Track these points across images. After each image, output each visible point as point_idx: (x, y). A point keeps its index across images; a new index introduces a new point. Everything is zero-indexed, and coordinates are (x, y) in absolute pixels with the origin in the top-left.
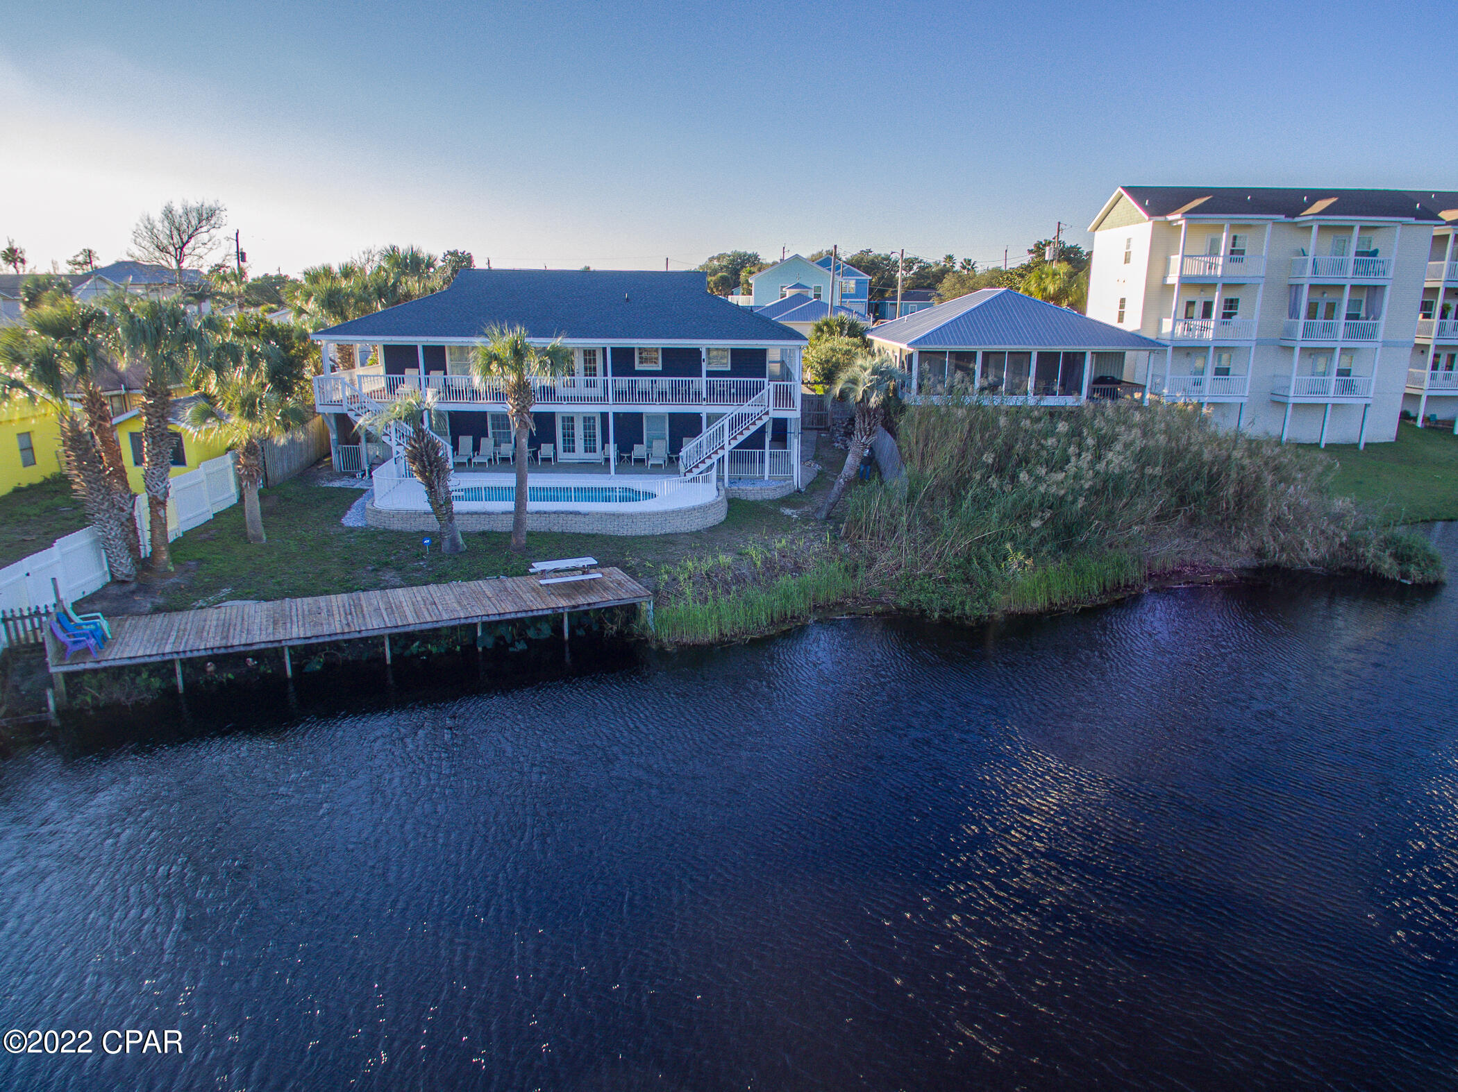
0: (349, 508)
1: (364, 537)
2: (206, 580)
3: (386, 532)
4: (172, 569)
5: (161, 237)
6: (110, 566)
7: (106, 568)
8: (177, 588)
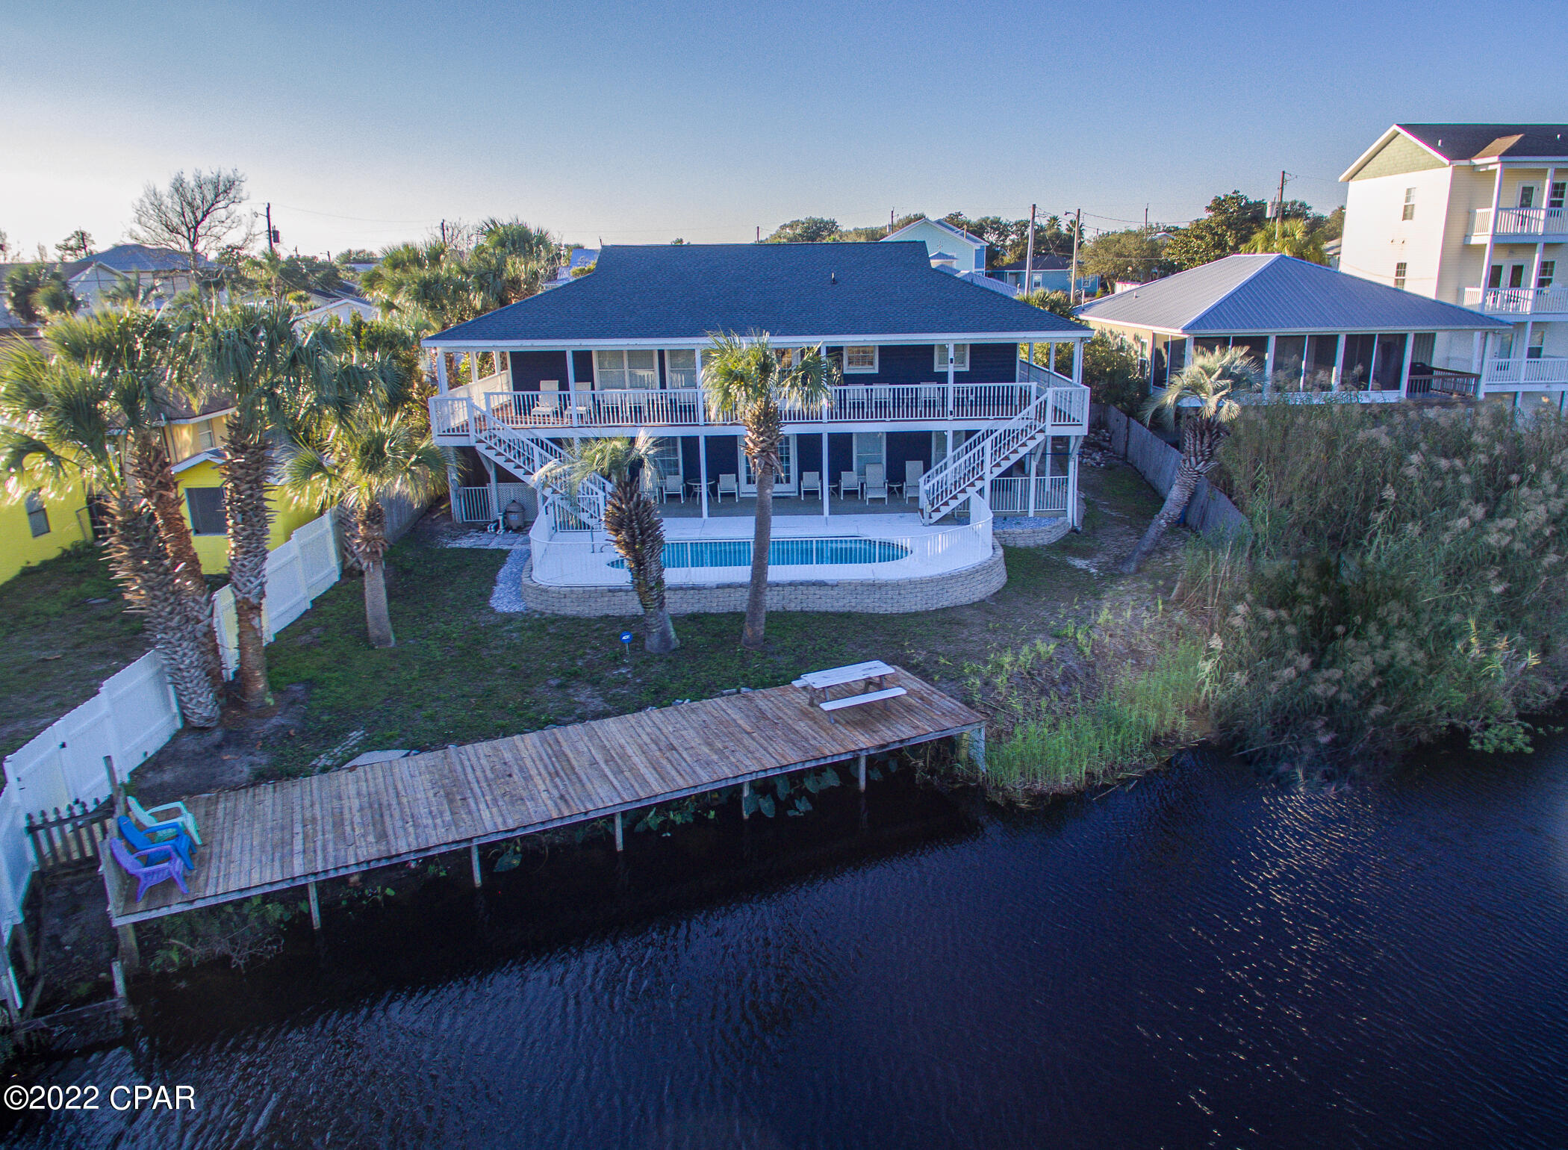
0: (495, 582)
1: (530, 628)
2: (325, 718)
3: (558, 619)
4: (271, 701)
5: (170, 215)
6: (182, 707)
7: (175, 709)
8: (283, 735)
